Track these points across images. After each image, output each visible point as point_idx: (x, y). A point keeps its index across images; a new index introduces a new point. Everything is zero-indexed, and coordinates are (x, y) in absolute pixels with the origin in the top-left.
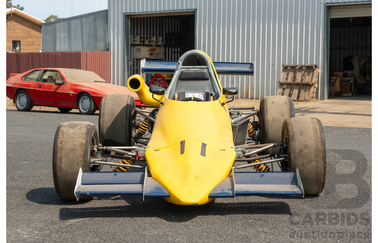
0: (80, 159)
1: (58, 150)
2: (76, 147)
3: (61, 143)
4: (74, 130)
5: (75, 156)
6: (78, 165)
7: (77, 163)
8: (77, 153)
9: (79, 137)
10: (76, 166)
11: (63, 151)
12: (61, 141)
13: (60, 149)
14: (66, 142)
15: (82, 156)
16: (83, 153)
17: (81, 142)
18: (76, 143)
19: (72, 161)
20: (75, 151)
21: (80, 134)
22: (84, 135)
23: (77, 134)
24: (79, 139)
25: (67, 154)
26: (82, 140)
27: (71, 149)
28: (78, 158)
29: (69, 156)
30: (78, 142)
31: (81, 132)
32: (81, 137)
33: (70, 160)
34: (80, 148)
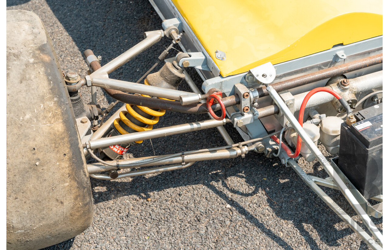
0: (64, 187)
5: (46, 184)
6: (62, 203)
7: (57, 200)
8: (50, 174)
9: (36, 117)
10: (55, 209)
15: (68, 176)
16: (67, 165)
17: (51, 133)
18: (34, 140)
19: (38, 199)
20: (41, 170)
21: (35, 101)
22: (47, 102)
23: (22, 104)
24: (40, 124)
25: (17, 184)
26: (50, 122)
27: (25, 168)
28: (55, 185)
29: (25, 189)
30: (39, 137)
31: (33, 92)
32: (42, 113)
33: (33, 199)
34: (53, 155)
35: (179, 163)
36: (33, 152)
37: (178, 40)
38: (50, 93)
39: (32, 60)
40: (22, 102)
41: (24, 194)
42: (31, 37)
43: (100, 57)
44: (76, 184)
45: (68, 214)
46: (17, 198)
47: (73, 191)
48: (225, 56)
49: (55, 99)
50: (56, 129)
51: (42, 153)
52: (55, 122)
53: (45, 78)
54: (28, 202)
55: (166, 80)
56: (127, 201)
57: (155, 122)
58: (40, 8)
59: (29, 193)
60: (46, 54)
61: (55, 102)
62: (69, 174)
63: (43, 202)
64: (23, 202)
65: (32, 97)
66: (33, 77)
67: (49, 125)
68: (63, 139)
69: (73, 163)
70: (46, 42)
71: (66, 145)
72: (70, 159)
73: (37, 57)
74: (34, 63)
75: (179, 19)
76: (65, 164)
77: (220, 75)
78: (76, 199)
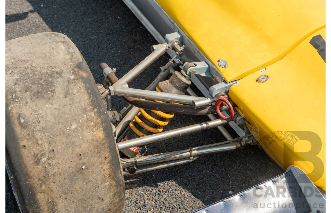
0: (105, 186)
1: (36, 186)
2: (85, 160)
3: (37, 162)
4: (55, 106)
5: (90, 185)
6: (103, 200)
7: (99, 198)
8: (94, 175)
9: (81, 127)
10: (97, 205)
11: (52, 184)
12: (35, 156)
13: (40, 180)
14: (51, 155)
15: (108, 176)
16: (108, 167)
17: (93, 140)
18: (80, 147)
19: (84, 198)
20: (86, 173)
21: (79, 113)
22: (89, 113)
23: (68, 116)
24: (84, 133)
25: (67, 186)
26: (92, 130)
27: (73, 172)
28: (98, 185)
29: (73, 190)
30: (84, 144)
31: (77, 105)
32: (86, 123)
33: (80, 198)
34: (96, 159)
35: (188, 158)
36: (80, 157)
37: (181, 51)
38: (91, 105)
39: (72, 77)
40: (68, 114)
41: (73, 195)
42: (68, 57)
43: (115, 69)
44: (114, 183)
45: (107, 209)
46: (67, 198)
47: (112, 189)
48: (226, 64)
49: (96, 110)
50: (98, 136)
51: (87, 158)
52: (96, 130)
53: (85, 92)
54: (75, 201)
55: (176, 87)
56: (142, 192)
57: (166, 123)
58: (40, 26)
59: (76, 194)
60: (83, 70)
61: (96, 112)
62: (109, 174)
63: (88, 200)
64: (71, 201)
65: (76, 110)
66: (75, 91)
67: (91, 133)
68: (104, 144)
69: (112, 165)
70: (81, 60)
71: (107, 149)
72: (110, 162)
73: (77, 74)
74: (75, 79)
75: (179, 33)
76: (106, 167)
77: (225, 81)
78: (114, 196)
